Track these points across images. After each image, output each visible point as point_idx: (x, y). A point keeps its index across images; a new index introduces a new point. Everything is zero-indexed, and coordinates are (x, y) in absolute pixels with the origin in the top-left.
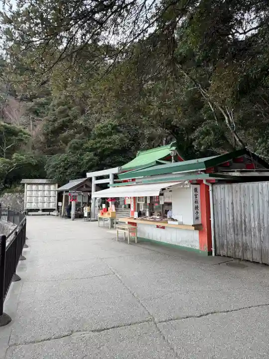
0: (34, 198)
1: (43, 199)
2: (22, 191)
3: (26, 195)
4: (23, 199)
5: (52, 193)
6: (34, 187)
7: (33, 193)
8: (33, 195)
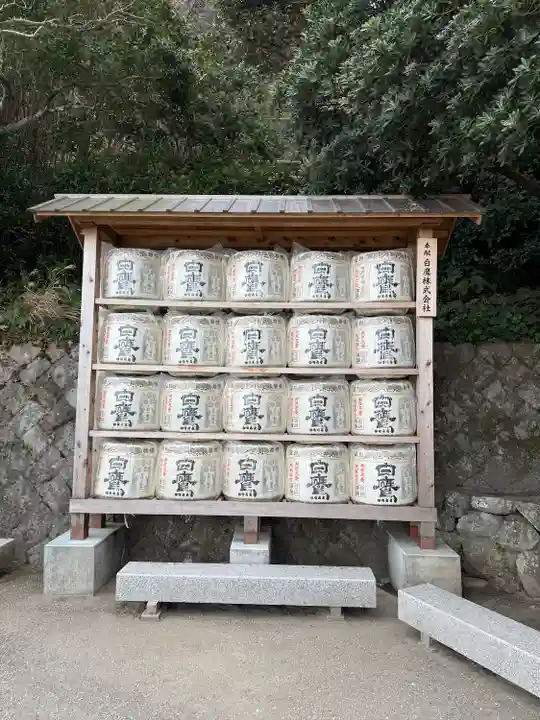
0: (177, 394)
1: (282, 412)
2: (64, 332)
3: (97, 353)
4: (69, 397)
5: (370, 344)
6: (180, 270)
7: (175, 339)
8: (174, 360)
